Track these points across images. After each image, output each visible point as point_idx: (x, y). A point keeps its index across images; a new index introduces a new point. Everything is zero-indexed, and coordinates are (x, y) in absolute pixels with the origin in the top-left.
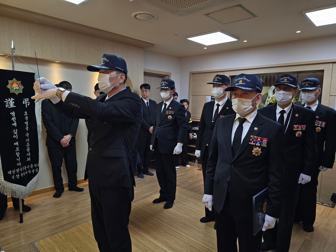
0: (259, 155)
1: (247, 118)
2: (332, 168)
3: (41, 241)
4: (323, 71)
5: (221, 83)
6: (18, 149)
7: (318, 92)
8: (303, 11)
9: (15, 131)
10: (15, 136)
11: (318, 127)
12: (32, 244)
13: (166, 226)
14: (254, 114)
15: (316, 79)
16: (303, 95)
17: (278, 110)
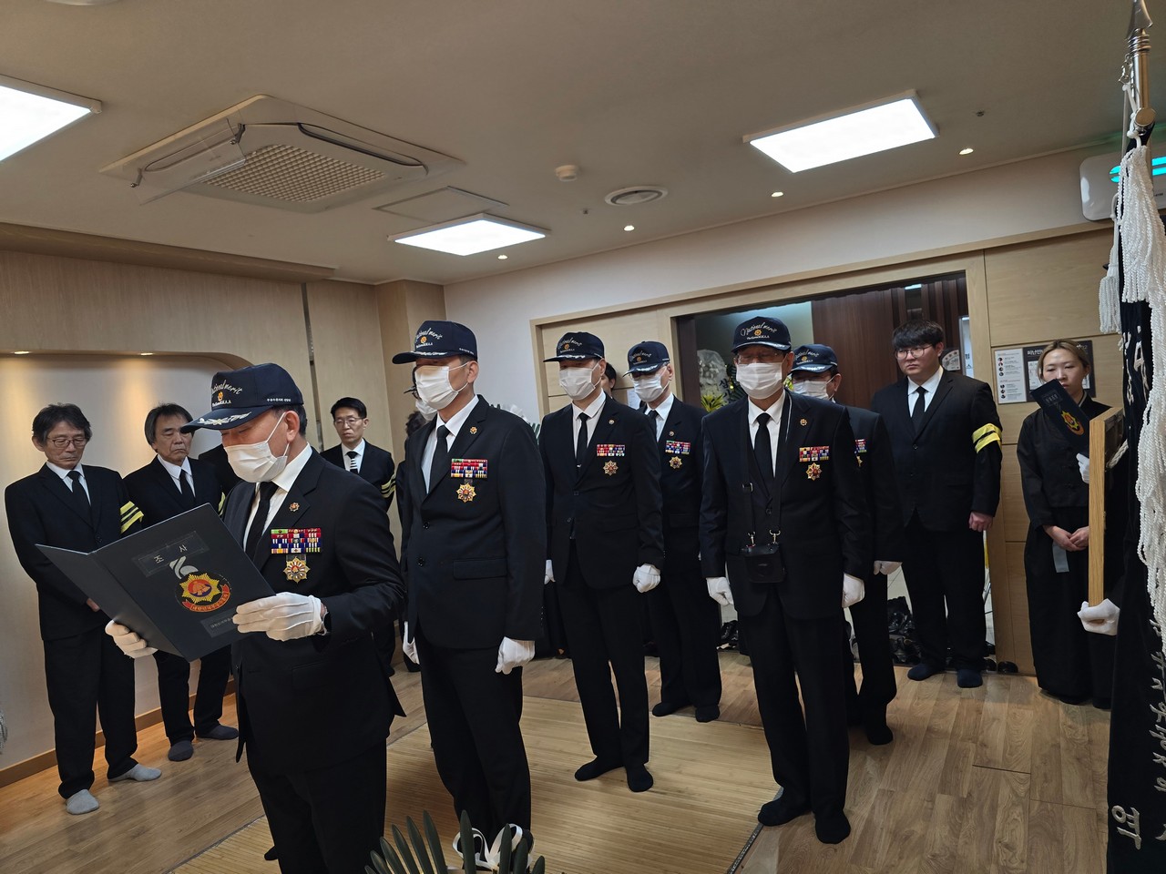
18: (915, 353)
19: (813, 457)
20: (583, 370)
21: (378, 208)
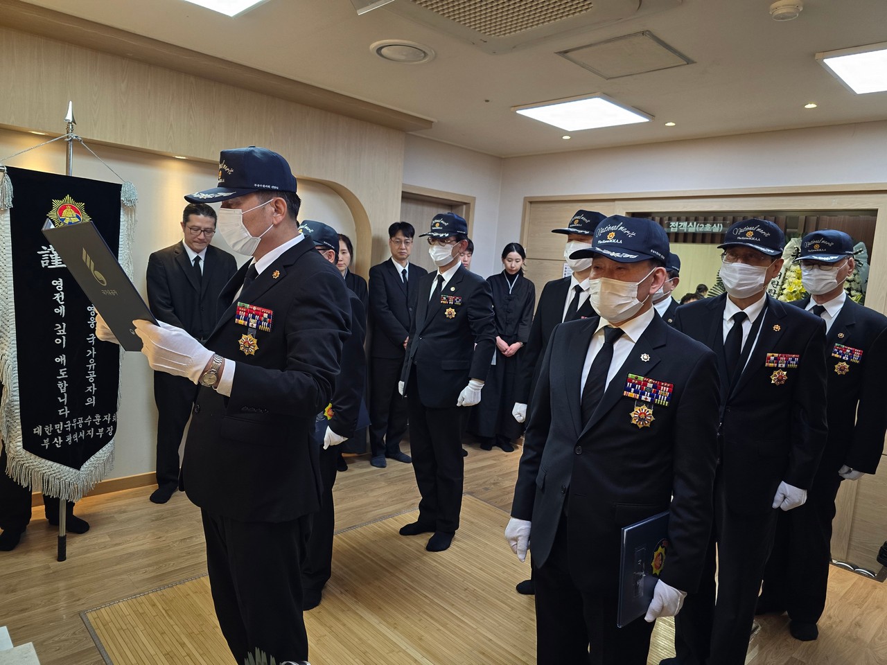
0: (648, 425)
1: (626, 329)
2: (873, 473)
3: (103, 610)
4: (874, 212)
5: (586, 232)
6: (63, 374)
7: (845, 269)
8: (817, 54)
9: (60, 327)
10: (58, 341)
11: (843, 361)
12: (81, 615)
13: (426, 597)
14: (645, 320)
15: (842, 234)
16: (806, 274)
17: (729, 311)
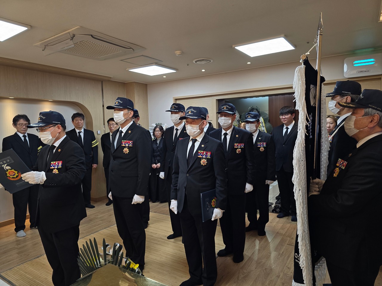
18: (285, 116)
19: (239, 147)
20: (177, 115)
21: (121, 60)
